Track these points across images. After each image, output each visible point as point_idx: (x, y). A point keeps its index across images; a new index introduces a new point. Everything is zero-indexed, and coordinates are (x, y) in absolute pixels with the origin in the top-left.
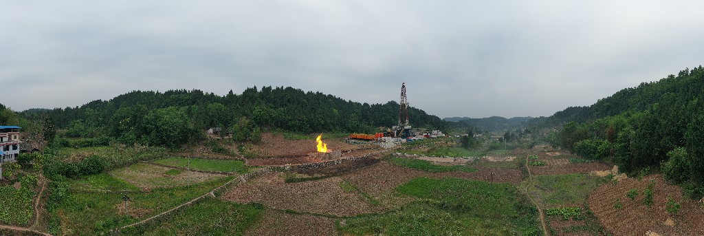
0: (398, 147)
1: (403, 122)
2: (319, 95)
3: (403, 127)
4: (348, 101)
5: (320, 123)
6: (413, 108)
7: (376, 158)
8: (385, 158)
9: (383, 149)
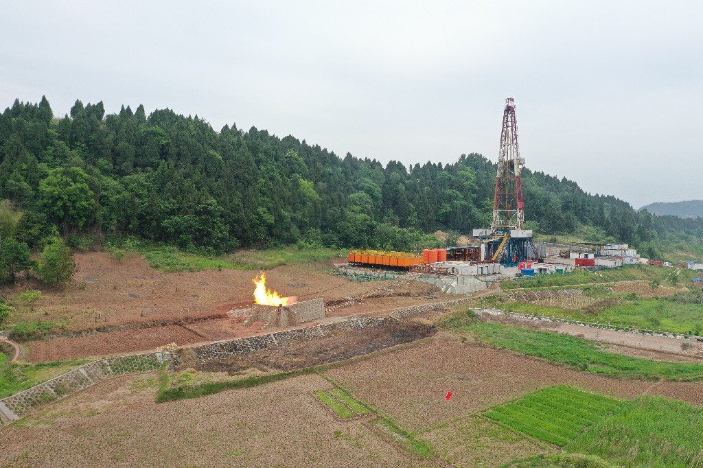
0: (490, 293)
1: (507, 217)
2: (257, 136)
3: (506, 230)
4: (342, 156)
7: (426, 322)
8: (451, 323)
9: (444, 295)
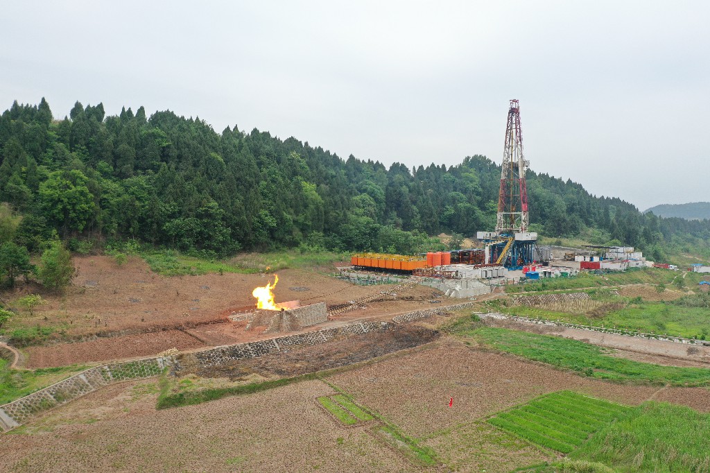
0: (494, 296)
1: (510, 220)
2: (259, 138)
3: (510, 233)
5: (264, 225)
6: (544, 177)
7: (429, 326)
8: (455, 328)
9: (448, 299)
